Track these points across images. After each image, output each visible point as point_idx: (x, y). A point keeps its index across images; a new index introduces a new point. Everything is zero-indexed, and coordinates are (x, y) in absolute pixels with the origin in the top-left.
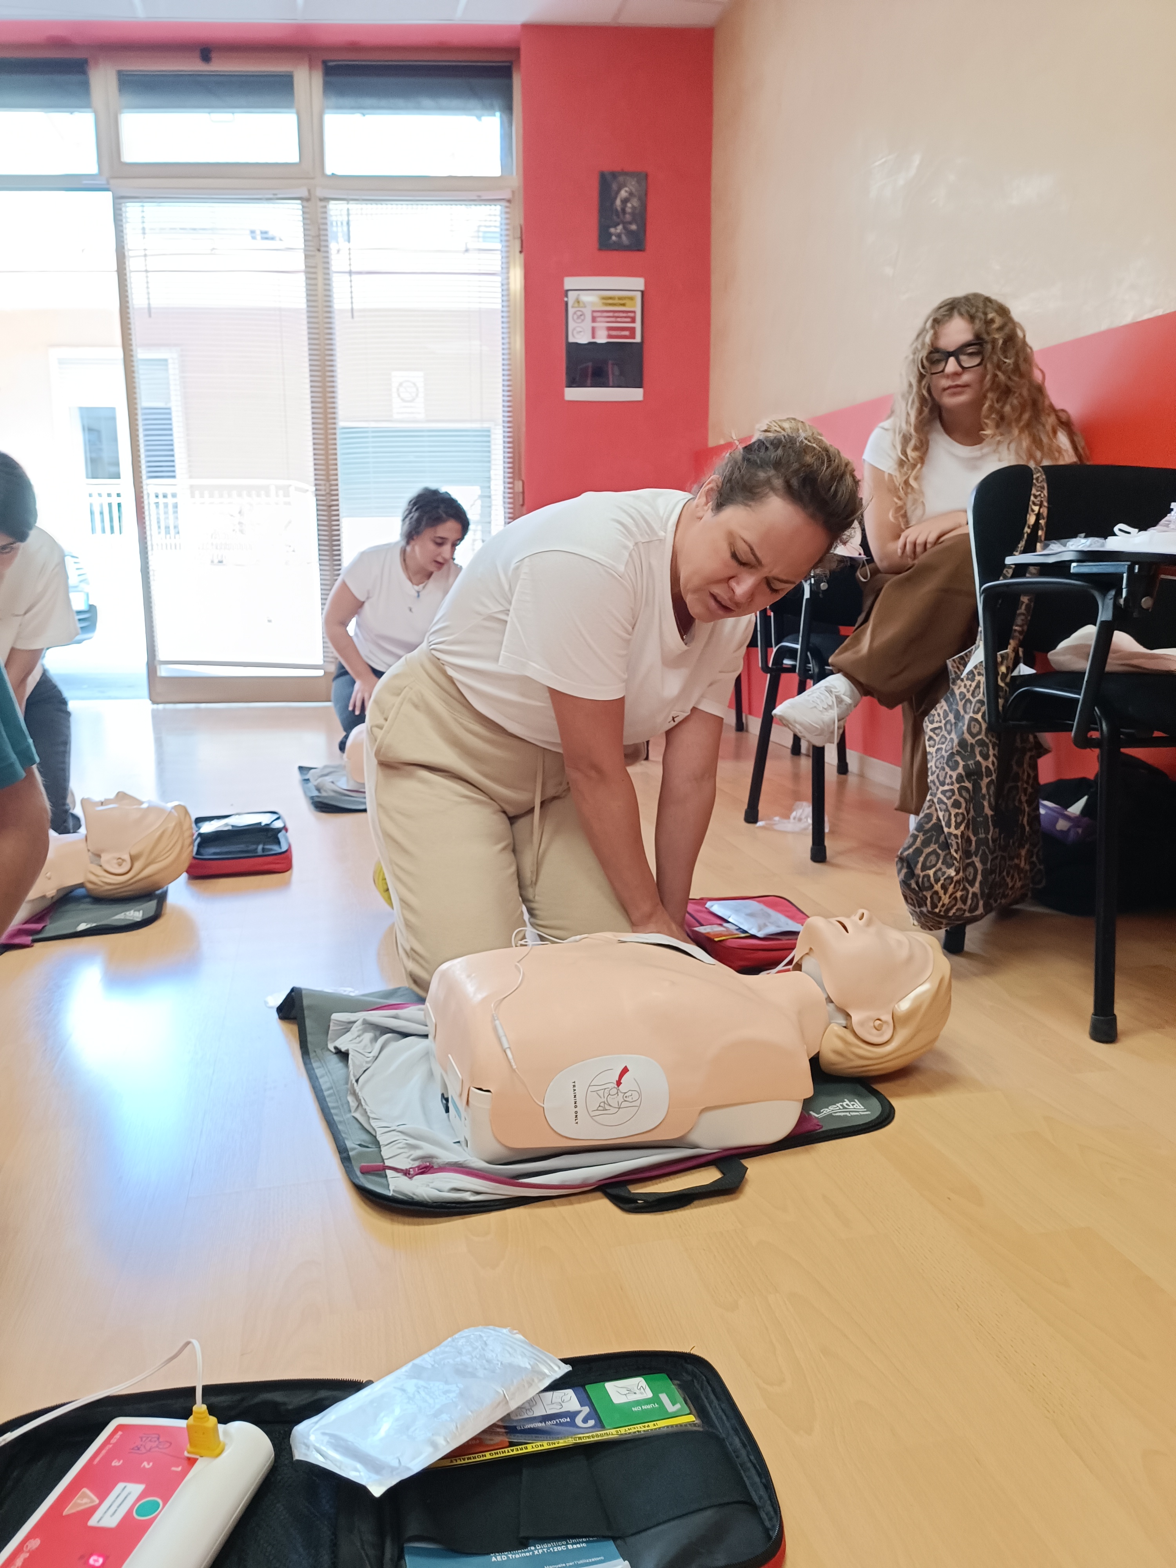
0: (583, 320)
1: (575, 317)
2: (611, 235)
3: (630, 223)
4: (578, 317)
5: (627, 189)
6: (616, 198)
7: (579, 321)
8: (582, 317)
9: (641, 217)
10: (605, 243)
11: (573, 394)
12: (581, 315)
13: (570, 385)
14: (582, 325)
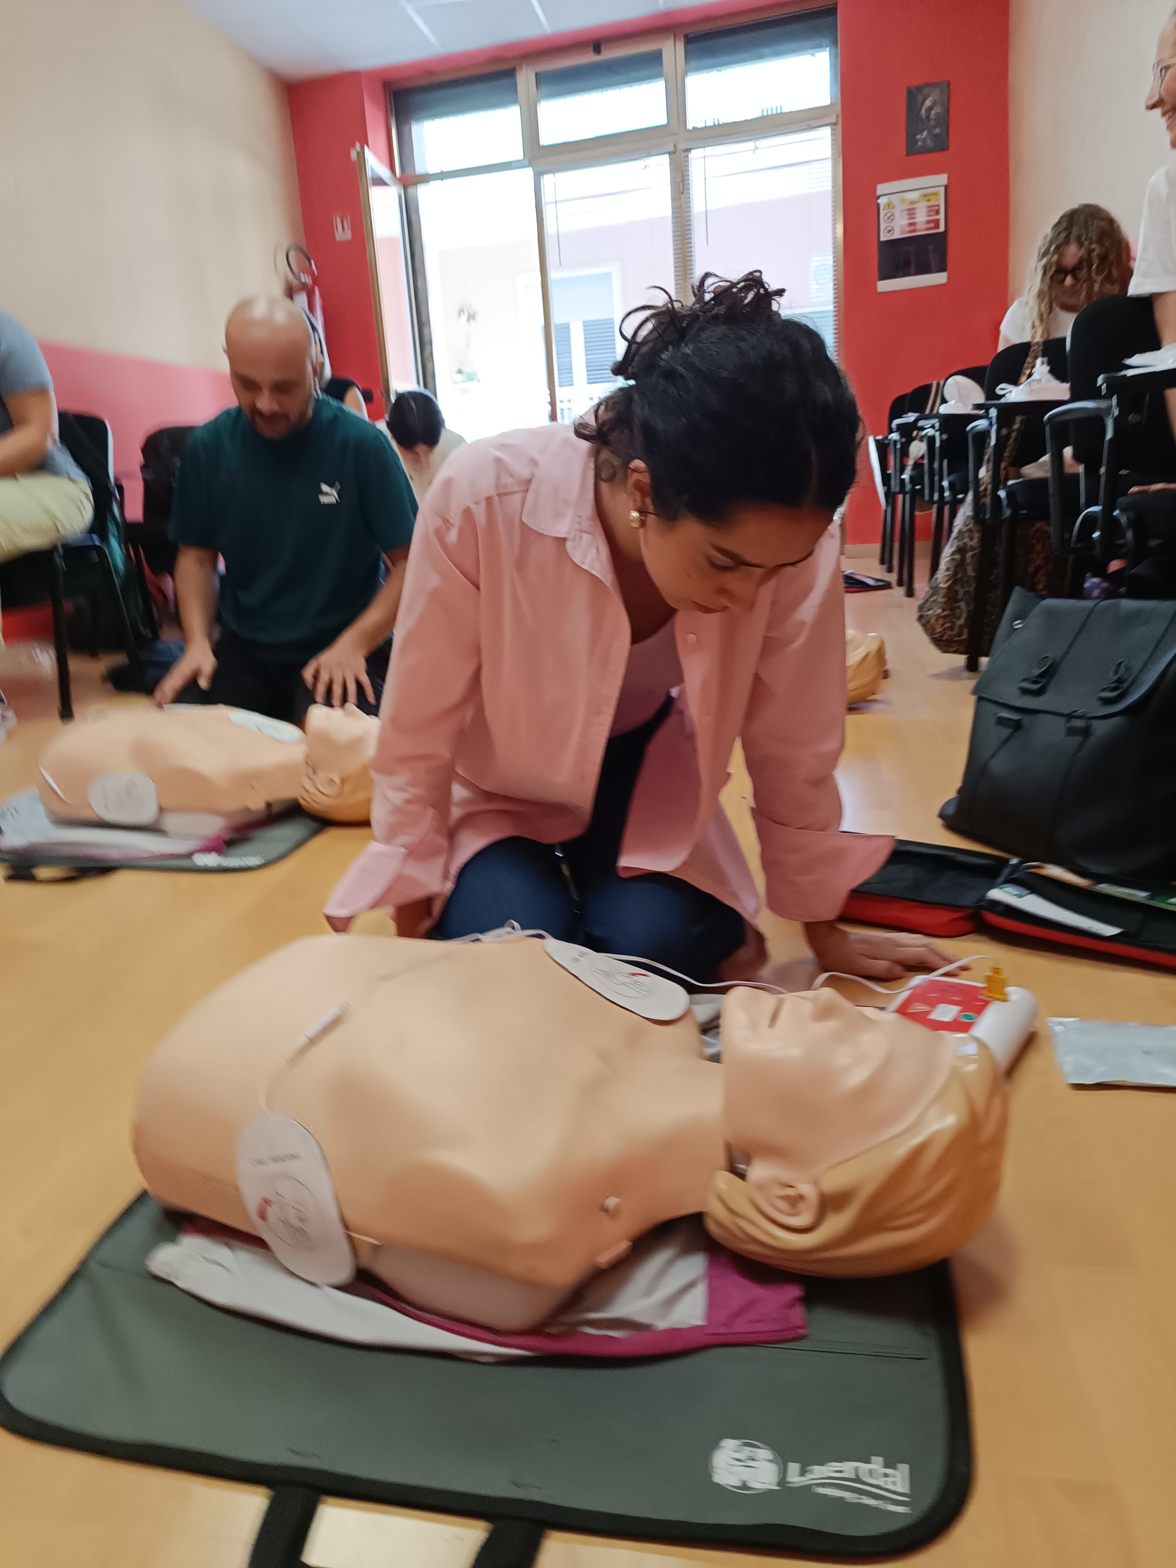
2: (917, 141)
3: (935, 127)
5: (930, 98)
6: (921, 108)
7: (890, 220)
8: (892, 218)
9: (945, 120)
10: (912, 149)
11: (885, 286)
13: (881, 278)
14: (892, 224)
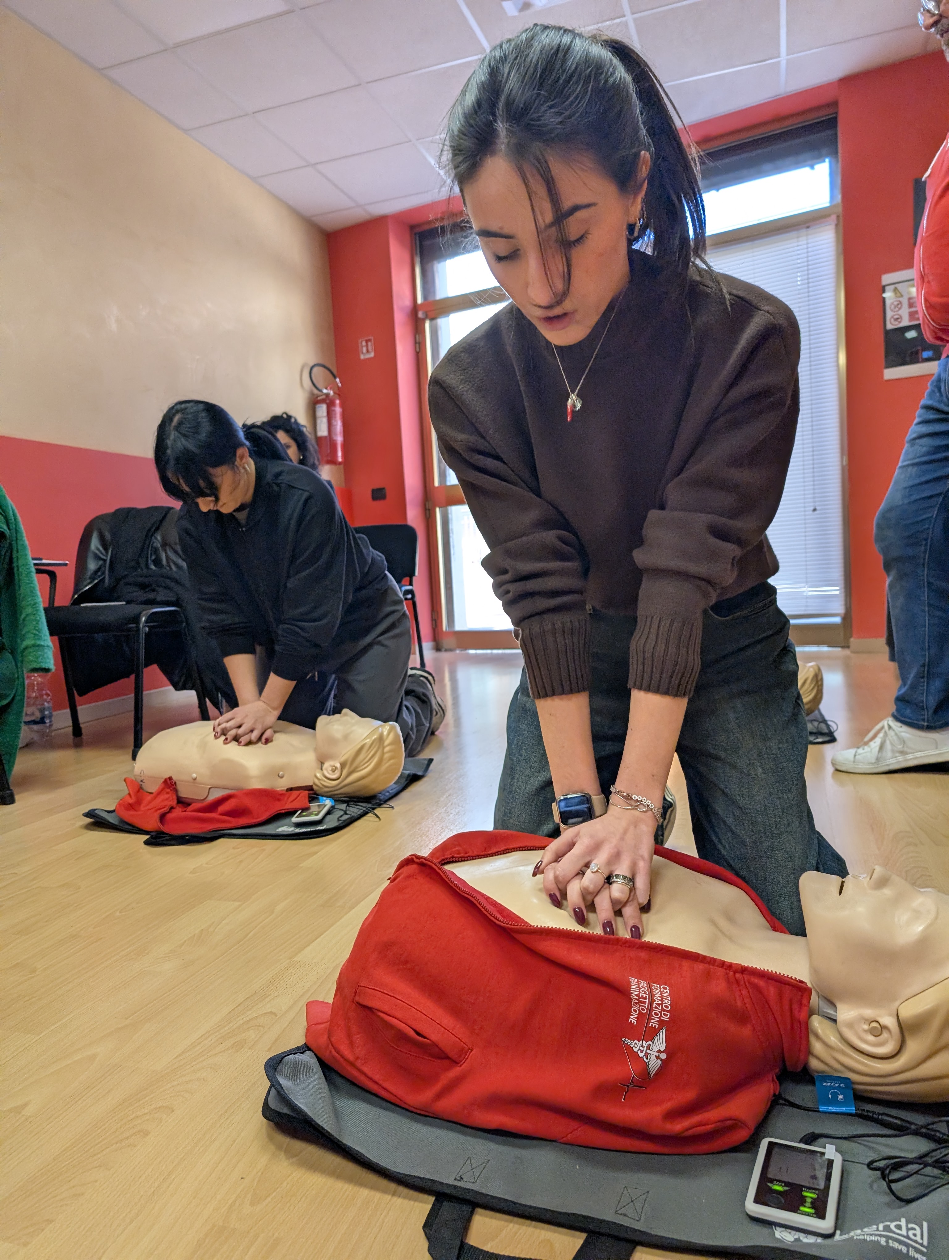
0: (900, 309)
1: (893, 307)
4: (895, 308)
7: (897, 309)
8: (899, 306)
11: (891, 373)
12: (898, 304)
13: (888, 366)
14: (900, 312)
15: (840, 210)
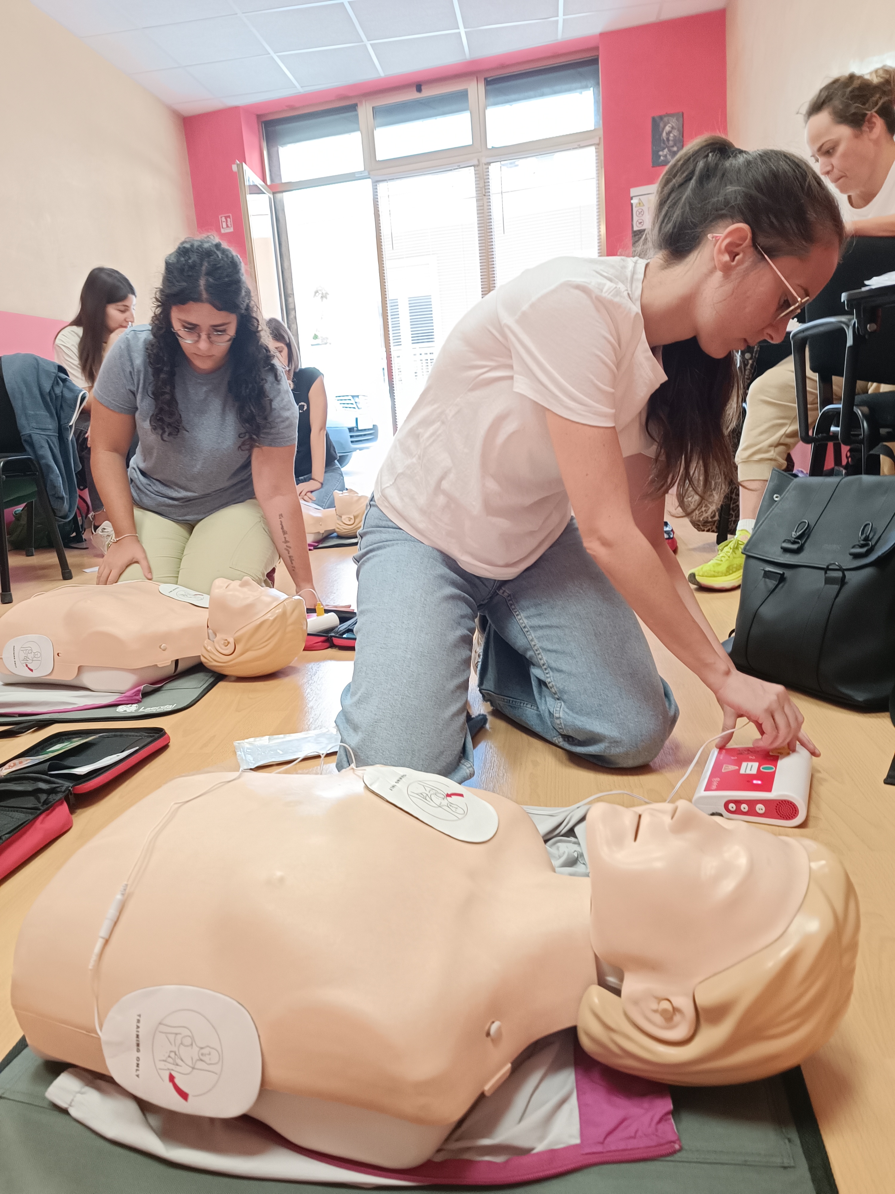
2: (660, 156)
3: (673, 146)
4: (638, 214)
5: (670, 125)
6: (663, 131)
7: (641, 215)
9: (680, 142)
12: (641, 211)
14: (642, 218)
15: (601, 133)
